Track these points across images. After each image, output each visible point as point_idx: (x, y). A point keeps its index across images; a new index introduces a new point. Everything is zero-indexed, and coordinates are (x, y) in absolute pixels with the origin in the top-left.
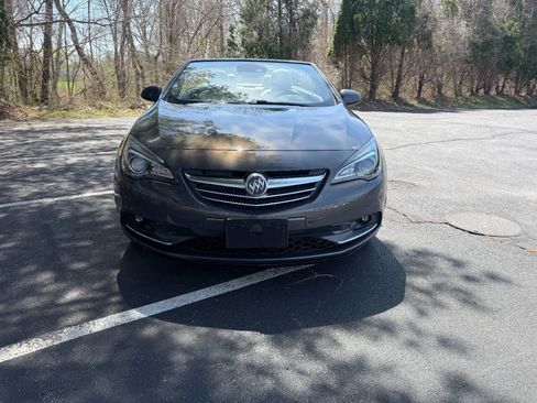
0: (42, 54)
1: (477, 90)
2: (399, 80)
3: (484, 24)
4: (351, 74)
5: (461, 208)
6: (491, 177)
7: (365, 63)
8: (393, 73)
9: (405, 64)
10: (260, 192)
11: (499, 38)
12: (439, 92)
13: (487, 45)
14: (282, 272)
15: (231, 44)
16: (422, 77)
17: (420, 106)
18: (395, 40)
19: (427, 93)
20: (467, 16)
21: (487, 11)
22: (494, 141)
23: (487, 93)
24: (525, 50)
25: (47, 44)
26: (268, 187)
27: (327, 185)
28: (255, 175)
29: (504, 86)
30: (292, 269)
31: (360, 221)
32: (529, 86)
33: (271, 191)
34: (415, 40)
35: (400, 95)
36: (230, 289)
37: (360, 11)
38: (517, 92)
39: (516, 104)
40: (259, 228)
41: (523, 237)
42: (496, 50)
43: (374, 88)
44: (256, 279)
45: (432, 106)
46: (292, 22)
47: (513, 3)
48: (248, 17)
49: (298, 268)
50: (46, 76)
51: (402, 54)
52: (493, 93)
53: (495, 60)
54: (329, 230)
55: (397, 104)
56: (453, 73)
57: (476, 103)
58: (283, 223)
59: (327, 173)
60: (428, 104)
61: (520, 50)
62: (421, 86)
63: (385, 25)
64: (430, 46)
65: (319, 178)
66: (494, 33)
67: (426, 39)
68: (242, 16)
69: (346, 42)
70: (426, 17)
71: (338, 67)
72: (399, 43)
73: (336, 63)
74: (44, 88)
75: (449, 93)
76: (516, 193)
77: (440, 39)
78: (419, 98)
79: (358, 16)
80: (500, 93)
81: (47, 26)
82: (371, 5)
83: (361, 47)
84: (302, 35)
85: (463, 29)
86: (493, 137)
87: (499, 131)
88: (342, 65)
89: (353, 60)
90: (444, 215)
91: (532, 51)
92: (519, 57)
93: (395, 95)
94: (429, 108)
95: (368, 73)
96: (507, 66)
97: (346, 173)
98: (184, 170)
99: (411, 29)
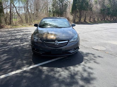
0: (9, 14)
1: (102, 19)
2: (86, 18)
3: (103, 5)
4: (75, 17)
5: (95, 45)
6: (102, 38)
7: (78, 14)
8: (84, 16)
9: (87, 14)
10: (57, 44)
11: (107, 8)
12: (94, 20)
13: (104, 10)
14: (61, 58)
15: (50, 11)
16: (90, 17)
17: (90, 23)
18: (84, 10)
19: (92, 20)
20: (100, 4)
21: (104, 3)
22: (104, 31)
23: (104, 20)
24: (112, 11)
25: (10, 12)
26: (58, 43)
27: (69, 43)
28: (56, 41)
29: (108, 18)
30: (63, 57)
31: (75, 48)
32: (113, 18)
33: (59, 44)
34: (89, 9)
35: (86, 21)
36: (52, 61)
37: (77, 3)
38: (111, 19)
39: (111, 22)
40: (57, 50)
41: (106, 50)
42: (106, 11)
43: (80, 19)
44: (57, 59)
45: (93, 23)
46: (63, 6)
47: (109, 1)
48: (53, 5)
49: (64, 57)
50: (10, 19)
51: (86, 12)
52: (106, 20)
53: (106, 13)
54: (69, 50)
55: (85, 23)
56: (97, 16)
57: (102, 22)
58: (61, 49)
59: (69, 40)
60: (92, 22)
61: (111, 11)
62: (90, 19)
63: (82, 6)
64: (92, 10)
65: (67, 41)
66: (105, 7)
67: (91, 9)
68: (52, 5)
69: (74, 10)
70: (91, 4)
71: (72, 15)
72: (85, 10)
73: (72, 14)
74: (10, 21)
75: (96, 20)
76: (106, 42)
77: (94, 9)
78: (90, 21)
79: (76, 5)
80: (107, 20)
81: (11, 8)
82: (79, 2)
83: (77, 11)
84: (65, 9)
85: (99, 7)
86: (104, 30)
87: (106, 29)
88: (73, 15)
89: (76, 14)
90: (92, 47)
91: (113, 11)
92: (111, 12)
93: (85, 21)
94: (92, 23)
95: (79, 16)
96: (108, 14)
97: (72, 40)
98: (44, 41)
99: (87, 7)
